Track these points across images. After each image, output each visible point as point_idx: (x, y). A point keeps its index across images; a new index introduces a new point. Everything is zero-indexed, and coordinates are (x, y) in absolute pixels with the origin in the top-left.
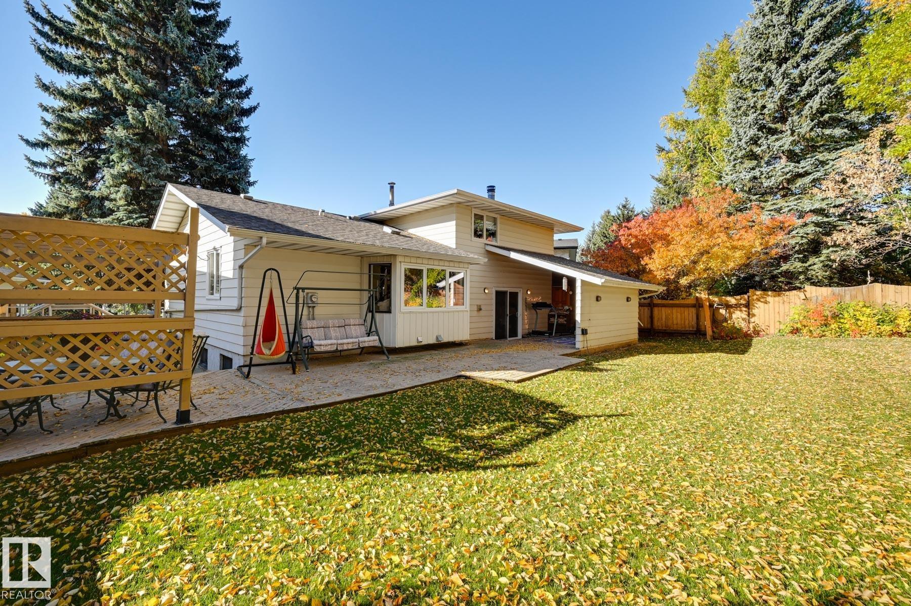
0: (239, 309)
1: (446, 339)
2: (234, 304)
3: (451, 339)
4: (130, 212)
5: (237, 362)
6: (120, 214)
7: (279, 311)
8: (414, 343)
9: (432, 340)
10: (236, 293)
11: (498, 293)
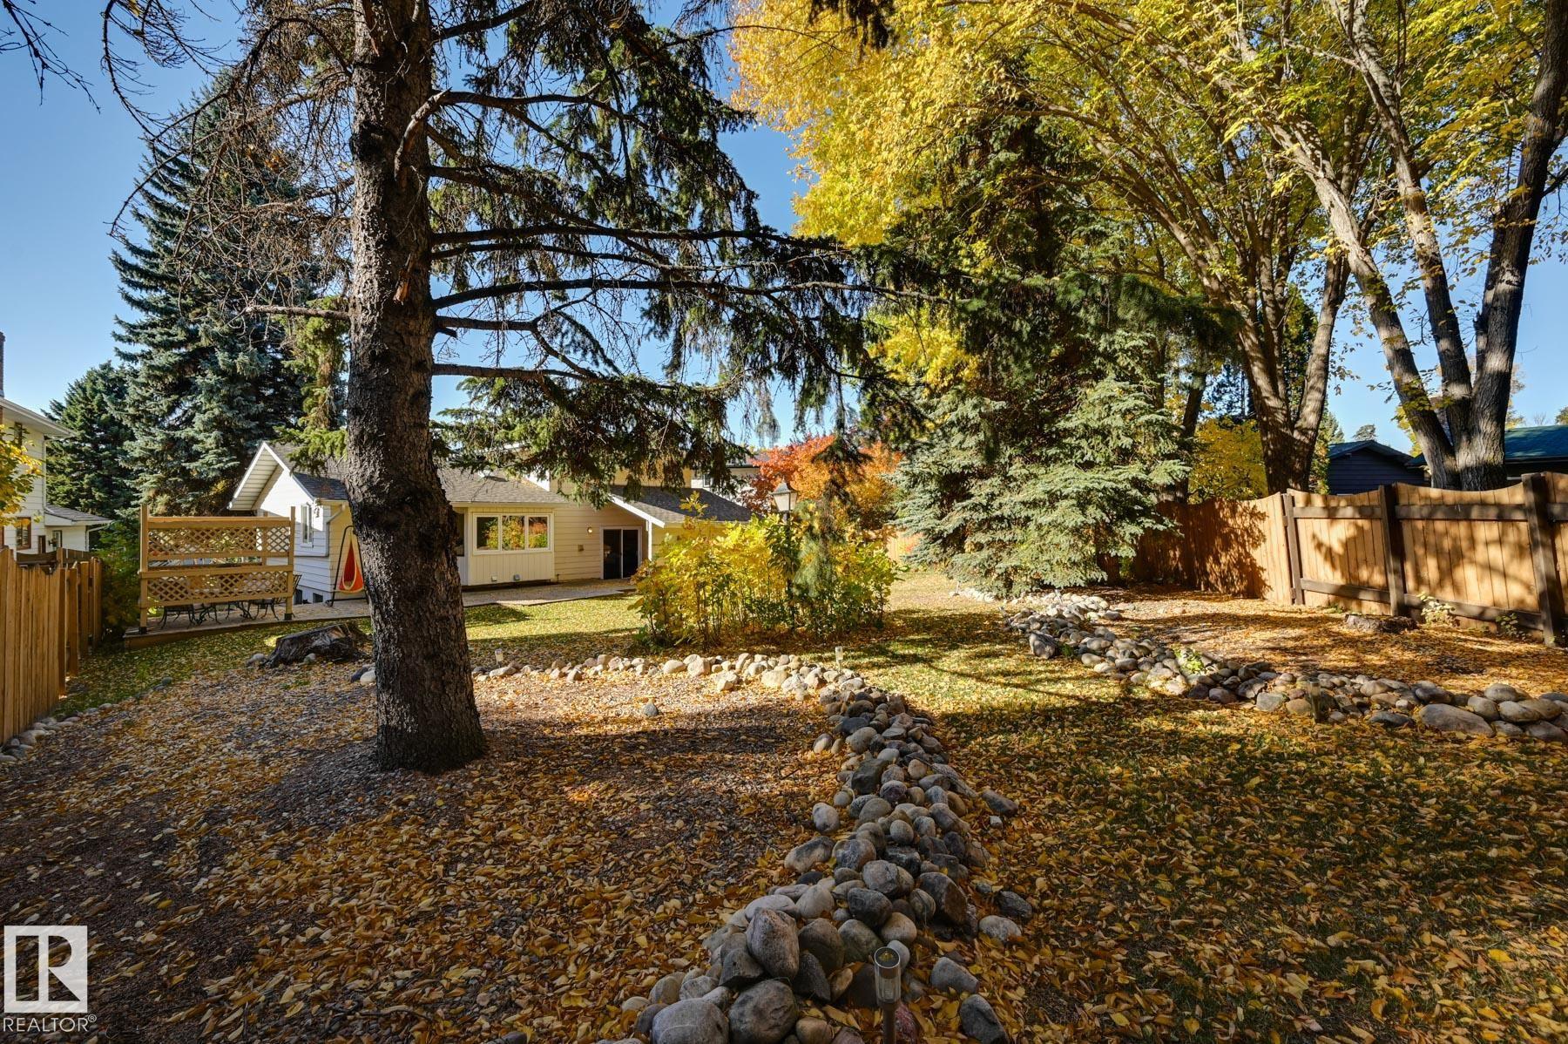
0: (327, 556)
1: (524, 578)
2: (323, 552)
3: (532, 578)
4: (219, 455)
5: (327, 597)
6: (210, 458)
7: (357, 557)
8: (487, 582)
9: (509, 579)
10: (324, 543)
11: (606, 532)
